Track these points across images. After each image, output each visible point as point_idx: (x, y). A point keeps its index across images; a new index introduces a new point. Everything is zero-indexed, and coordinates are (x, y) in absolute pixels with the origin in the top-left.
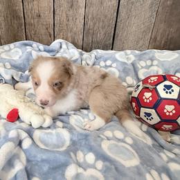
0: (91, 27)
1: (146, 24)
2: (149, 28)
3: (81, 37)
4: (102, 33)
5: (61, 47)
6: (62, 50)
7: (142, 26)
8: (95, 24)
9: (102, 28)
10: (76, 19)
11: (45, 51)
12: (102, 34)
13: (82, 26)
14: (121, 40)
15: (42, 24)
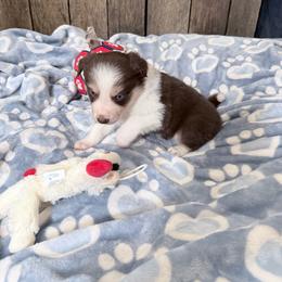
4: (131, 15)
5: (67, 36)
6: (69, 40)
7: (178, 5)
9: (130, 8)
11: (44, 42)
14: (154, 23)
15: (53, 4)
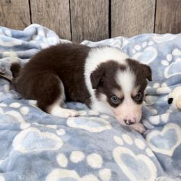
0: (79, 14)
1: (146, 7)
2: (150, 12)
3: (68, 28)
4: (95, 21)
5: (37, 33)
6: (38, 38)
7: (142, 10)
8: (83, 10)
9: (94, 15)
10: (59, 4)
12: (94, 23)
13: (68, 14)
15: (14, 13)
